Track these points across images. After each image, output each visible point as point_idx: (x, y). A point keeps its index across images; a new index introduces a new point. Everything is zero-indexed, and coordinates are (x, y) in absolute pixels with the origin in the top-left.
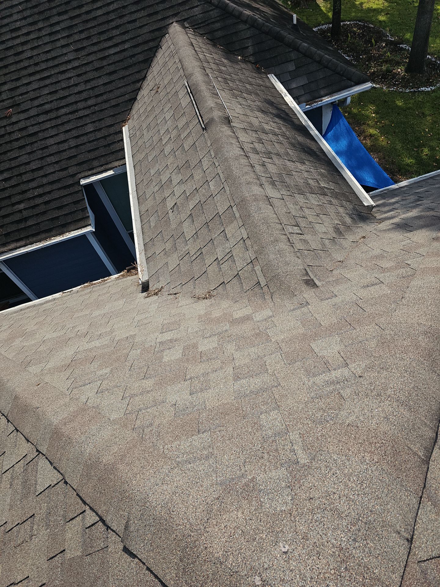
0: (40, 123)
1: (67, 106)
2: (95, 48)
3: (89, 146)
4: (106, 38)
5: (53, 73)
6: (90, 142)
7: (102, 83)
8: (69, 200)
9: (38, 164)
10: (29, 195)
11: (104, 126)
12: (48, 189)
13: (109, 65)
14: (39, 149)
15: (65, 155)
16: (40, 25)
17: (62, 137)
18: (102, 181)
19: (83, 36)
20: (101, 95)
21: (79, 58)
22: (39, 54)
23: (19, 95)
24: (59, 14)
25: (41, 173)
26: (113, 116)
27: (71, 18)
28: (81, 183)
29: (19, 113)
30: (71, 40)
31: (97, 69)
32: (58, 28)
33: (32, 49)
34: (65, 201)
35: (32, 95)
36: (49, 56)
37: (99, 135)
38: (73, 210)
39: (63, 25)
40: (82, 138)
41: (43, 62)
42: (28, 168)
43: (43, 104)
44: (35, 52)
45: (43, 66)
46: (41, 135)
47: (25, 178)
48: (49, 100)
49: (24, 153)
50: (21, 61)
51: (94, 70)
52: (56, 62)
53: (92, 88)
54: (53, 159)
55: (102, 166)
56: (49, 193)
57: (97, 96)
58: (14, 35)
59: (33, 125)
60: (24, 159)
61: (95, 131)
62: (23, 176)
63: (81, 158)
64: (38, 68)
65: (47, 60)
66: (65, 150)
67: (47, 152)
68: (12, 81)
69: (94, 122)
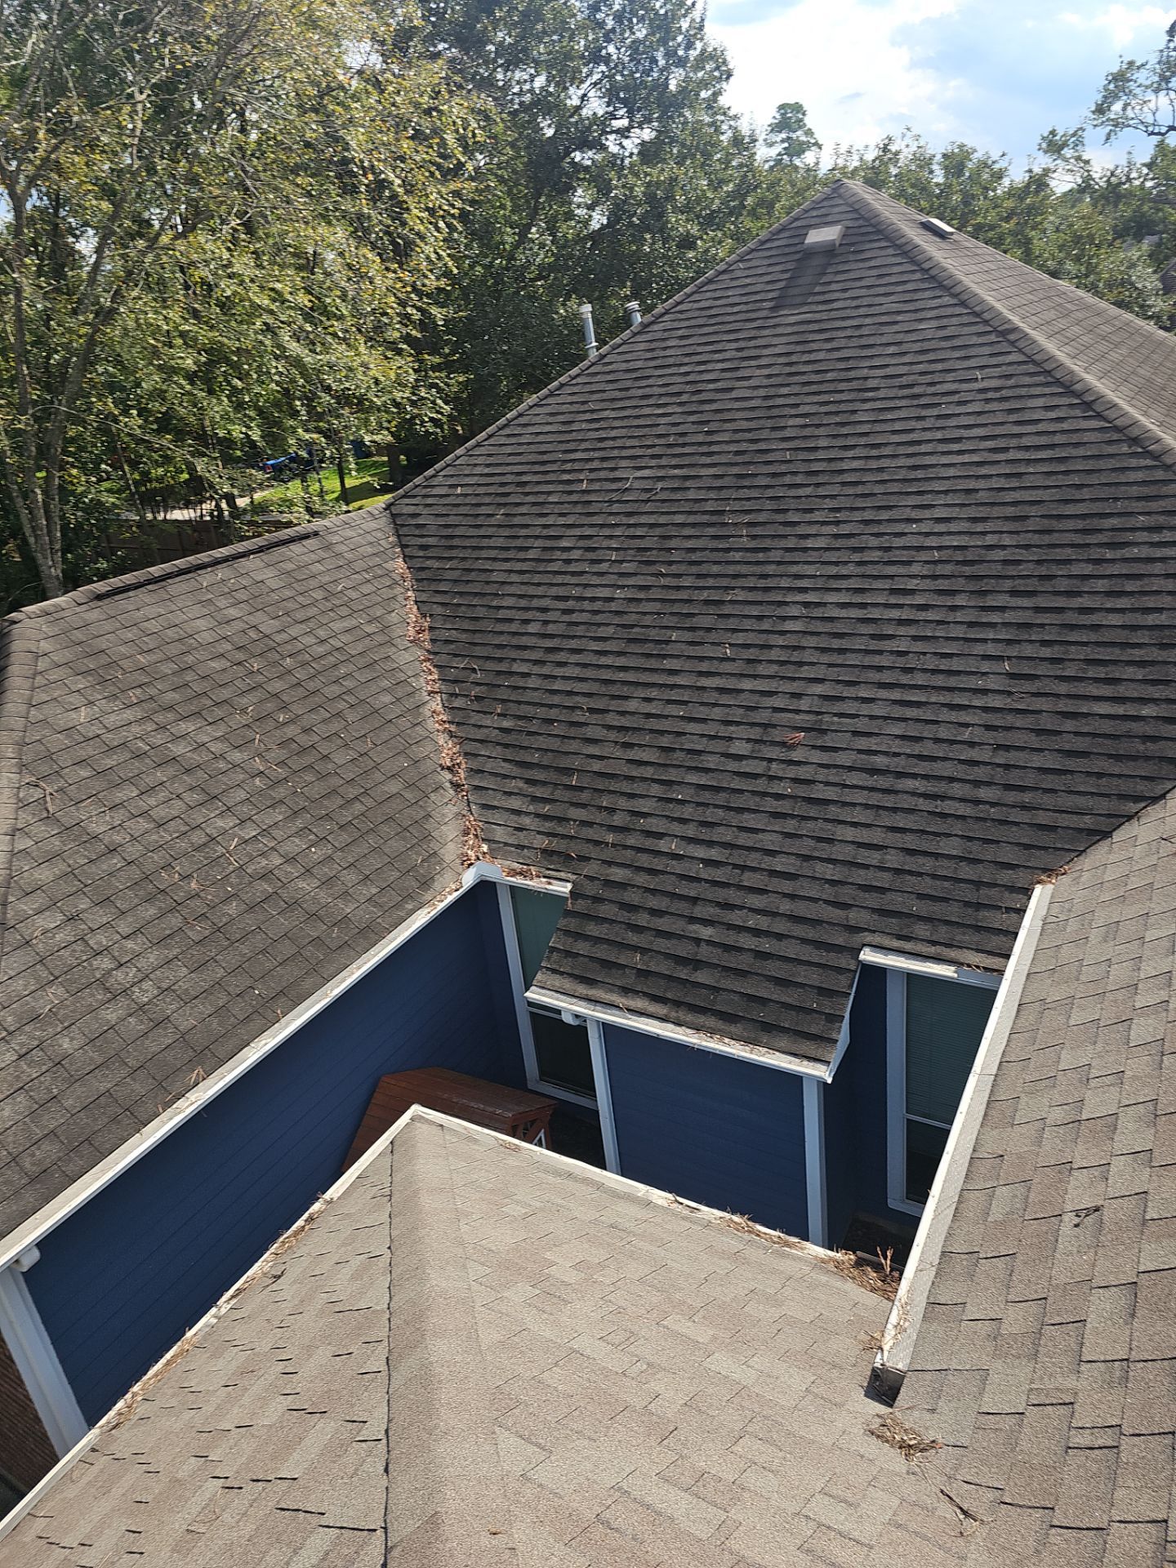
0: (845, 786)
1: (925, 777)
2: (1063, 688)
3: (926, 886)
4: (1103, 676)
5: (933, 699)
6: (934, 877)
7: (1038, 765)
8: (814, 977)
9: (794, 865)
10: (735, 918)
11: (989, 858)
12: (780, 926)
13: (1076, 734)
14: (812, 837)
15: (860, 877)
16: (960, 600)
17: (877, 837)
18: (911, 977)
19: (1046, 652)
20: (1022, 789)
21: (1010, 693)
22: (924, 654)
23: (835, 715)
24: (1014, 593)
25: (787, 886)
26: (1027, 847)
27: (1038, 610)
28: (862, 956)
29: (814, 747)
30: (1013, 651)
31: (1039, 732)
32: (995, 618)
33: (915, 638)
34: (803, 975)
35: (861, 725)
36: (944, 664)
37: (967, 871)
38: (807, 1005)
39: (1009, 617)
40: (921, 860)
41: (925, 671)
42: (768, 862)
43: (875, 753)
44: (919, 647)
45: (920, 679)
46: (833, 811)
47: (749, 879)
48: (893, 750)
49: (777, 828)
50: (880, 652)
51: (1032, 730)
52: (953, 682)
53: (1007, 767)
54: (829, 871)
55: (934, 943)
56: (780, 937)
57: (1008, 787)
58: (893, 600)
59: (827, 784)
60: (769, 841)
61: (962, 859)
62: (747, 874)
63: (895, 901)
64: (905, 679)
65: (934, 672)
66: (866, 867)
67: (825, 850)
68: (839, 682)
69: (970, 839)
